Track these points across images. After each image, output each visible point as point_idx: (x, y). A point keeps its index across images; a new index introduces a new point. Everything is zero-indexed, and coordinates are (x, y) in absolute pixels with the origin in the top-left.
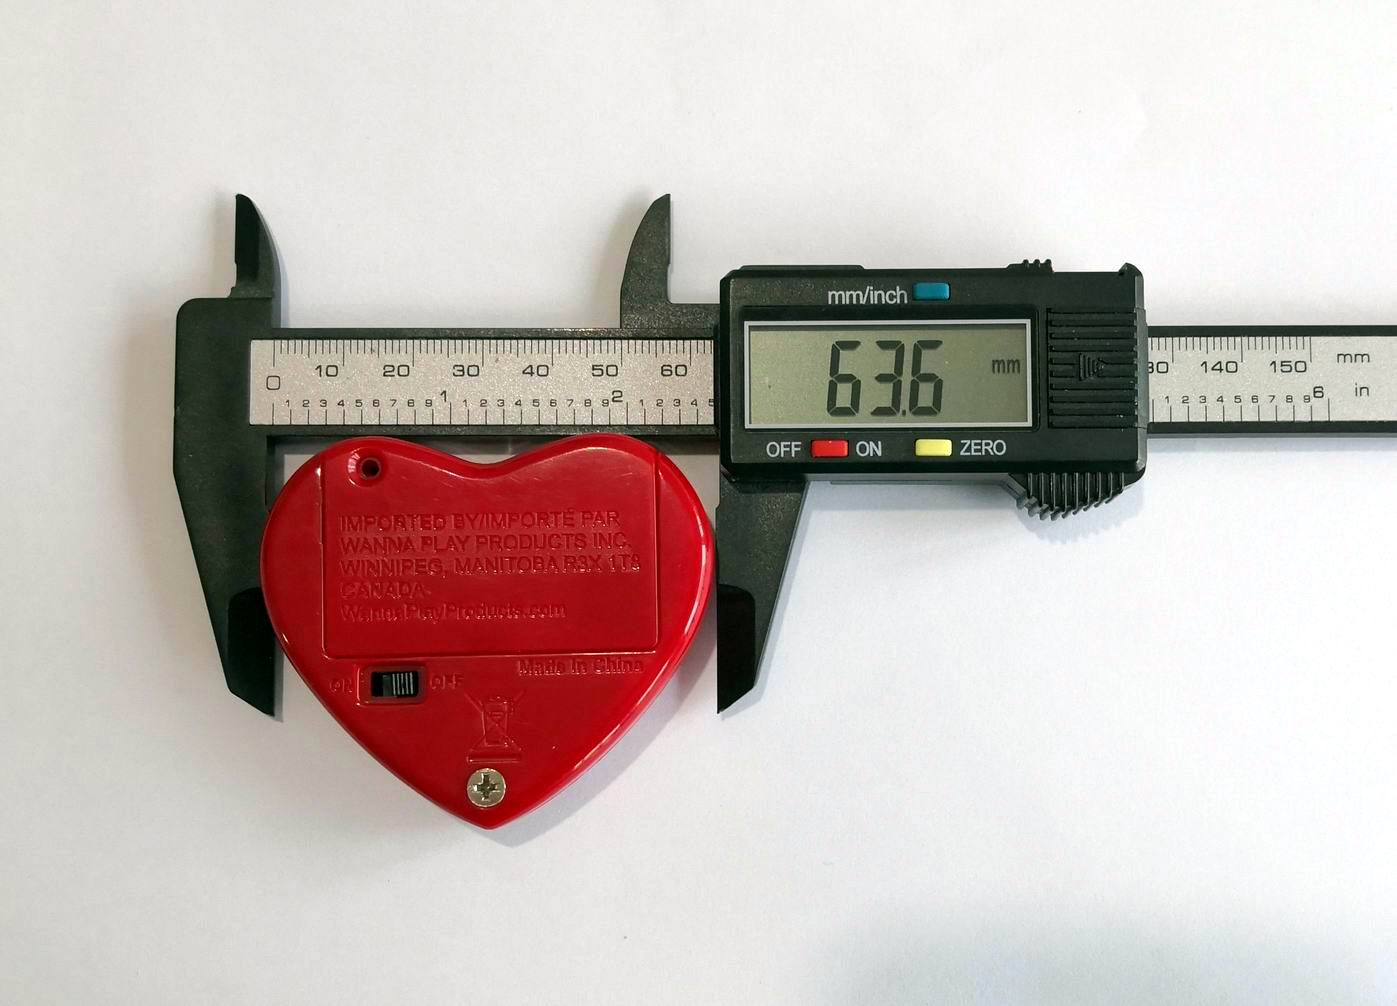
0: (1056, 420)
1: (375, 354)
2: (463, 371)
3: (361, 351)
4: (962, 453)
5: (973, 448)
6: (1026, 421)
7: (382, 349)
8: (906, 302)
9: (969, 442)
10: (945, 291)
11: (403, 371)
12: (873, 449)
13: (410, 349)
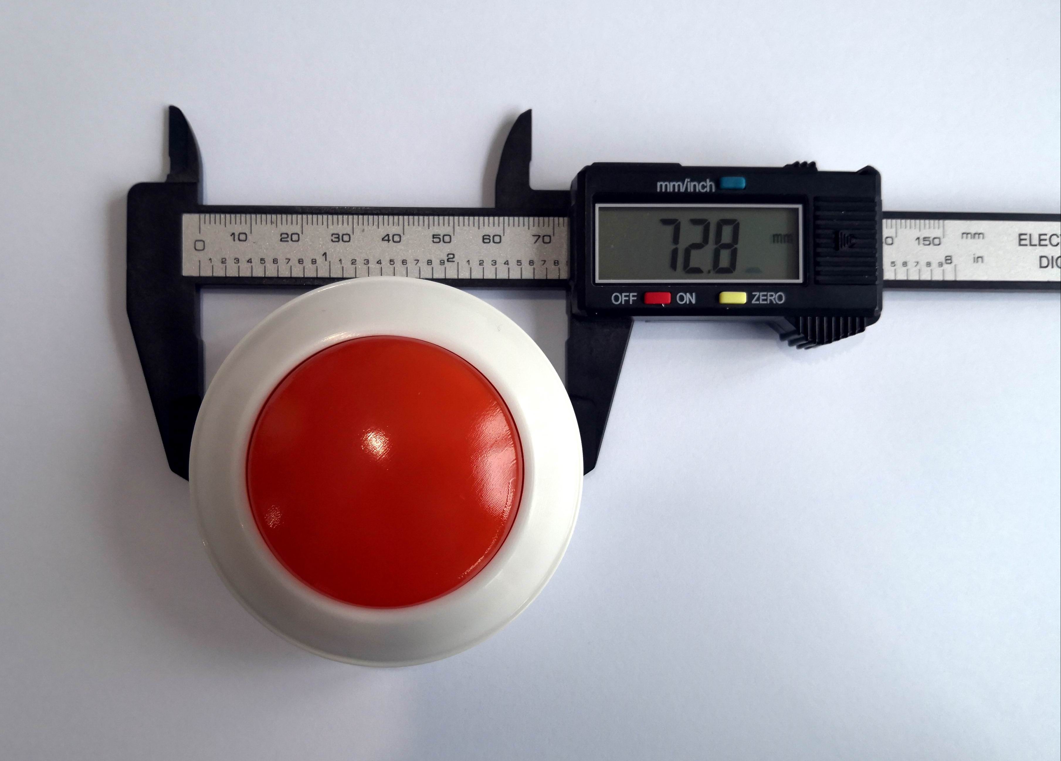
0: (820, 278)
1: (274, 225)
2: (338, 238)
3: (264, 222)
4: (753, 302)
5: (761, 298)
6: (798, 278)
7: (279, 221)
8: (714, 190)
9: (758, 294)
10: (742, 183)
11: (295, 237)
12: (689, 298)
13: (299, 221)
